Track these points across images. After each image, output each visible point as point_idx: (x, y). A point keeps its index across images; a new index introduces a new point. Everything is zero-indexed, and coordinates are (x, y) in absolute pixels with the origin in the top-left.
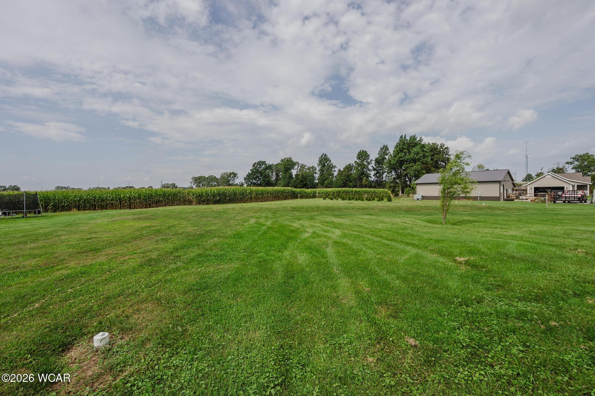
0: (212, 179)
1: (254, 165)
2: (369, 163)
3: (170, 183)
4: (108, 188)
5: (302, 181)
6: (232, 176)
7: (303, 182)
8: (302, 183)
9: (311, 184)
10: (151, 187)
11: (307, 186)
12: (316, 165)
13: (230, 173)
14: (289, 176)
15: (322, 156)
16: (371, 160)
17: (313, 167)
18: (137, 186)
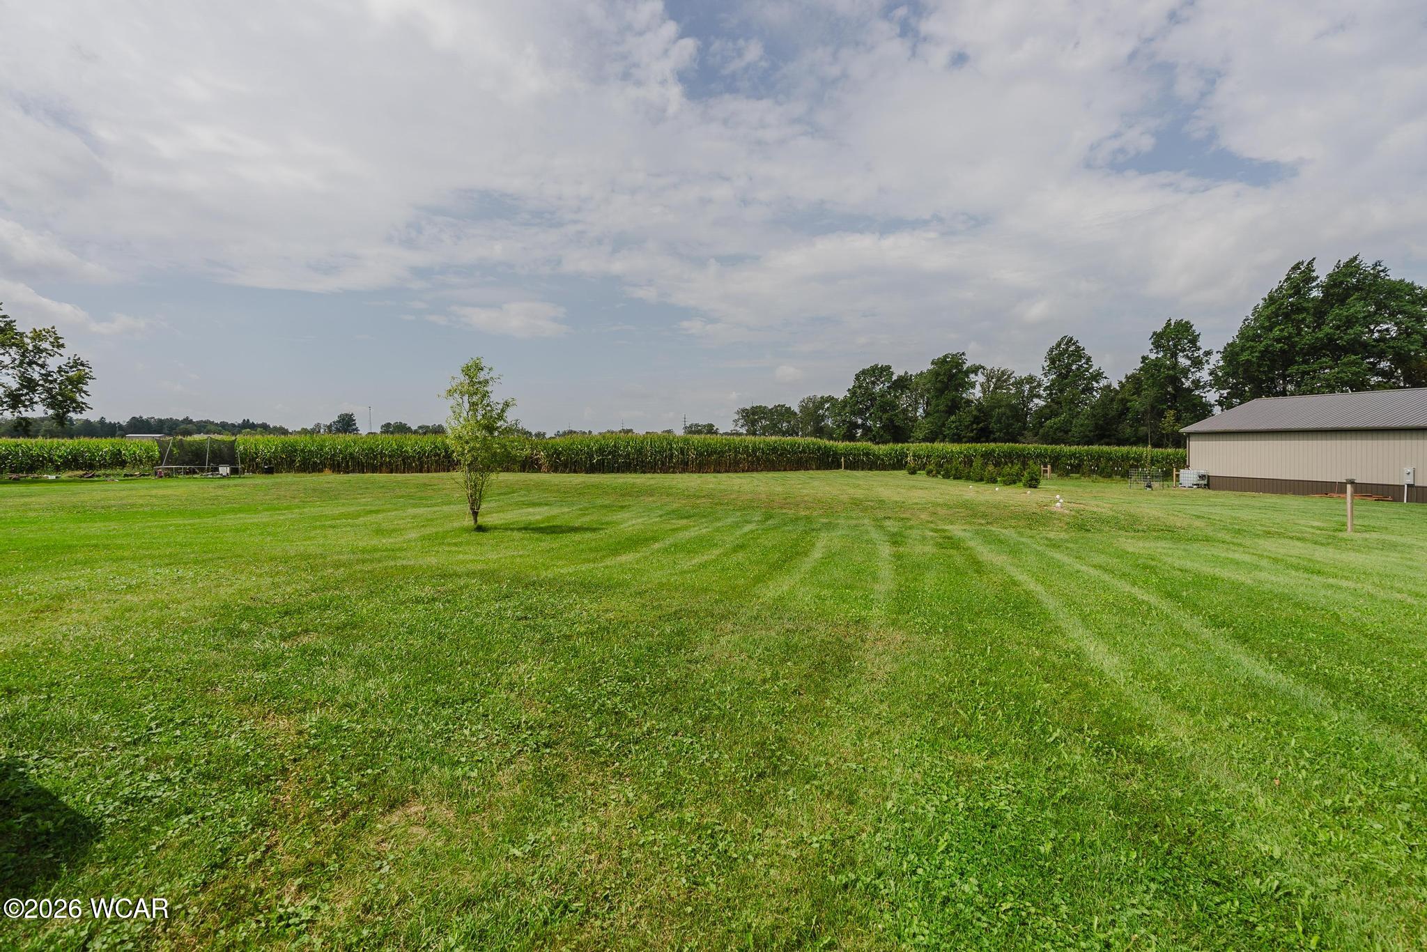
0: (783, 413)
1: (857, 378)
2: (1197, 363)
3: (703, 421)
4: (590, 432)
5: (976, 420)
6: (827, 406)
7: (978, 424)
8: (975, 426)
9: (1000, 431)
10: (669, 432)
11: (992, 437)
12: (1039, 374)
13: (822, 398)
14: (947, 406)
15: (1059, 345)
16: (1208, 353)
17: (1030, 379)
18: (640, 431)
